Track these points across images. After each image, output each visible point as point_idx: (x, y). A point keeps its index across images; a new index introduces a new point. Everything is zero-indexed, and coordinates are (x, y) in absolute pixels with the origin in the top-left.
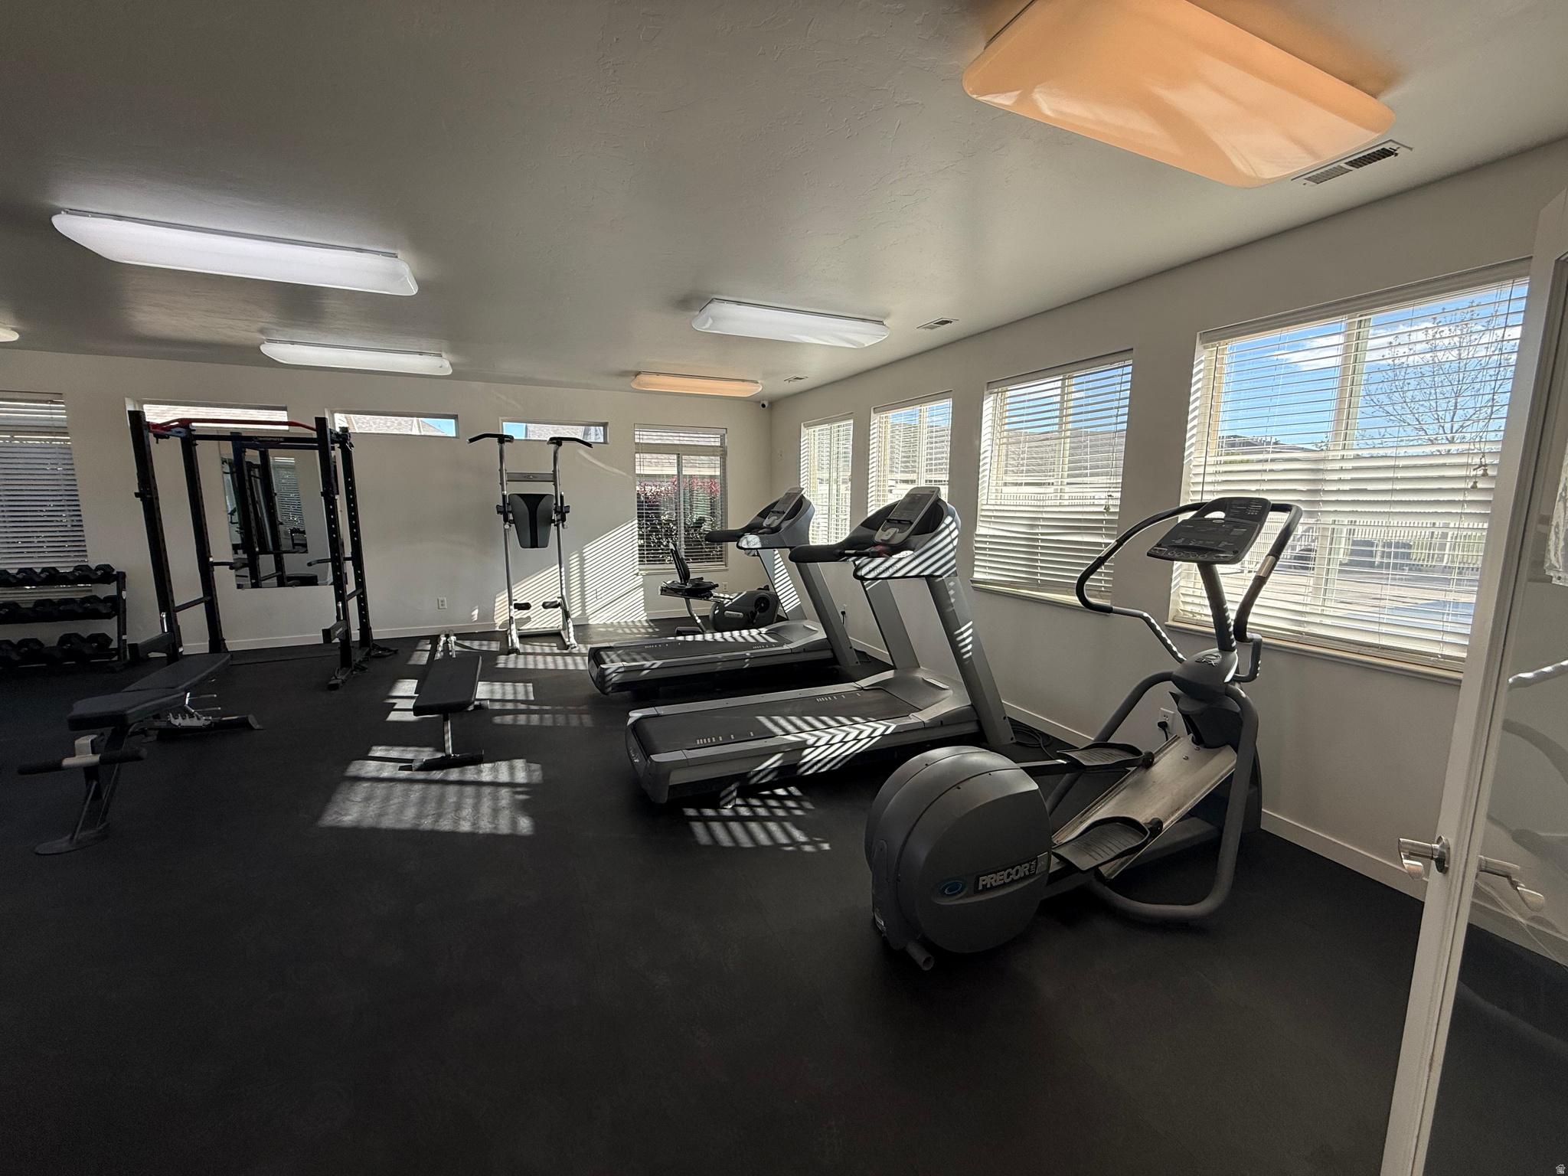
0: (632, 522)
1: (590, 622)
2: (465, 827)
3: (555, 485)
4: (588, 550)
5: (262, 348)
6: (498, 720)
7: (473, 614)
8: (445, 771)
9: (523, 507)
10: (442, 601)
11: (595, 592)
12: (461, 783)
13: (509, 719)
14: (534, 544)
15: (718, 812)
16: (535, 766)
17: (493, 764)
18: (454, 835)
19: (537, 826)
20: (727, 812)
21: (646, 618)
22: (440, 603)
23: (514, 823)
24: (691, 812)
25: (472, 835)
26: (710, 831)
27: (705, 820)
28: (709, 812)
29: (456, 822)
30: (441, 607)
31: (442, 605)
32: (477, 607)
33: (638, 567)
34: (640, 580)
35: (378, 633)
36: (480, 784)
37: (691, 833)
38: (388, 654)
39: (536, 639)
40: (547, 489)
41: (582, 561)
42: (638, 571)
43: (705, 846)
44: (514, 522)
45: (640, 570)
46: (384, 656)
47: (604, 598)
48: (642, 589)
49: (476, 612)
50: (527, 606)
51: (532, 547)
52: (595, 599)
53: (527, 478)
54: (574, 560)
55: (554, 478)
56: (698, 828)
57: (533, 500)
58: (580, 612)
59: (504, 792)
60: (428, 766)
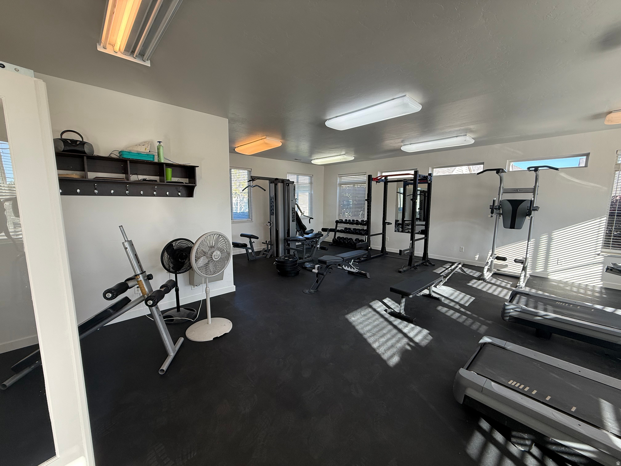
0: (600, 218)
1: (549, 277)
2: (375, 346)
3: (534, 194)
4: (556, 234)
5: (402, 148)
6: (440, 308)
7: (476, 257)
8: (396, 319)
9: (509, 207)
10: (462, 248)
11: (557, 260)
12: (395, 327)
13: (444, 310)
14: (512, 226)
15: (506, 443)
16: (430, 338)
17: (415, 326)
18: (369, 345)
19: (397, 365)
20: (515, 449)
21: (601, 286)
22: (461, 249)
23: (392, 356)
24: (485, 425)
25: (374, 350)
26: (483, 449)
27: (489, 439)
28: (499, 437)
29: (375, 342)
30: (461, 251)
31: (462, 250)
32: (478, 254)
33: (600, 249)
34: (601, 259)
35: (431, 255)
36: (400, 331)
37: (468, 437)
38: (430, 265)
39: (502, 277)
40: (529, 197)
41: (550, 240)
42: (599, 252)
43: (468, 456)
44: (502, 214)
45: (602, 252)
46: (428, 266)
47: (563, 265)
48: (602, 265)
49: (478, 256)
50: (504, 259)
51: (511, 228)
52: (556, 264)
53: (516, 191)
54: (544, 239)
55: (534, 191)
56: (478, 440)
57: (515, 203)
58: (543, 269)
59: (405, 340)
60: (393, 314)
